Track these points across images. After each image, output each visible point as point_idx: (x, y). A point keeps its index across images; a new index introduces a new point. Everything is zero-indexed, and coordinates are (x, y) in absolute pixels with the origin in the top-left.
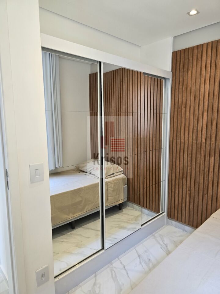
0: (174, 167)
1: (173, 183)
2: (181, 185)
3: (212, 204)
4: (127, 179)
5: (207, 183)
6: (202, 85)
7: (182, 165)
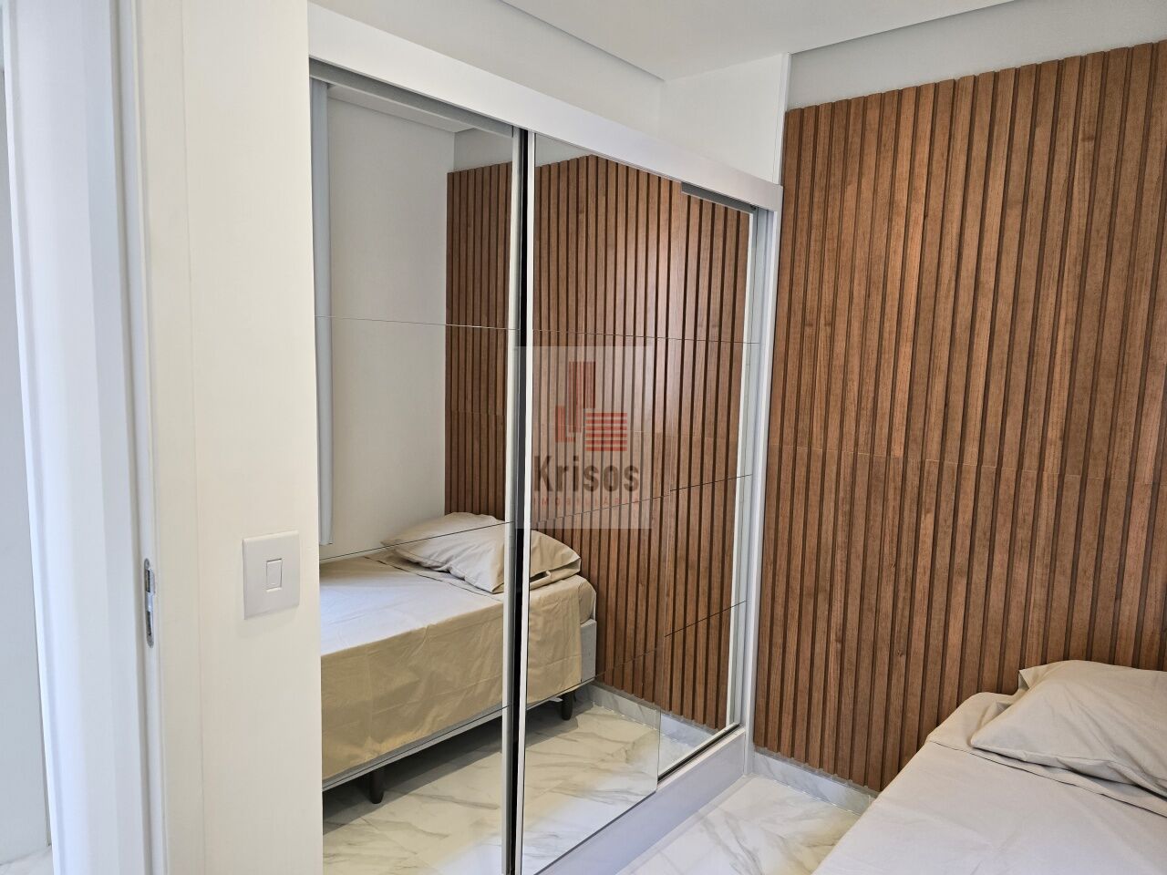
0: (783, 550)
1: (779, 611)
2: (808, 619)
3: (923, 691)
4: (594, 593)
5: (907, 613)
6: (897, 245)
7: (812, 541)
